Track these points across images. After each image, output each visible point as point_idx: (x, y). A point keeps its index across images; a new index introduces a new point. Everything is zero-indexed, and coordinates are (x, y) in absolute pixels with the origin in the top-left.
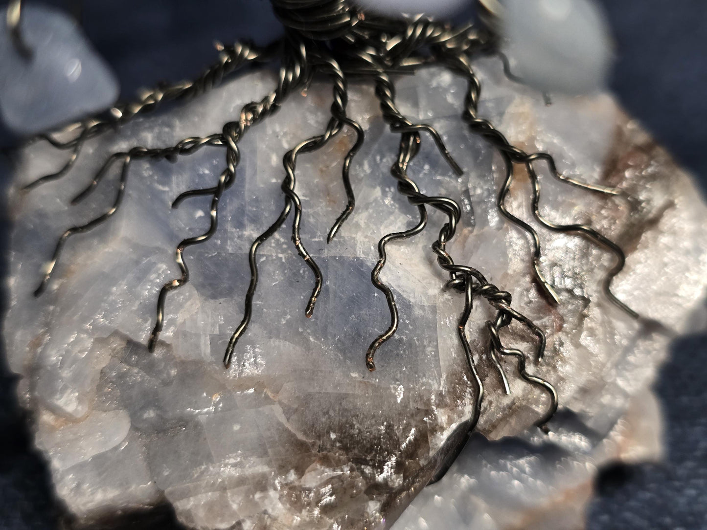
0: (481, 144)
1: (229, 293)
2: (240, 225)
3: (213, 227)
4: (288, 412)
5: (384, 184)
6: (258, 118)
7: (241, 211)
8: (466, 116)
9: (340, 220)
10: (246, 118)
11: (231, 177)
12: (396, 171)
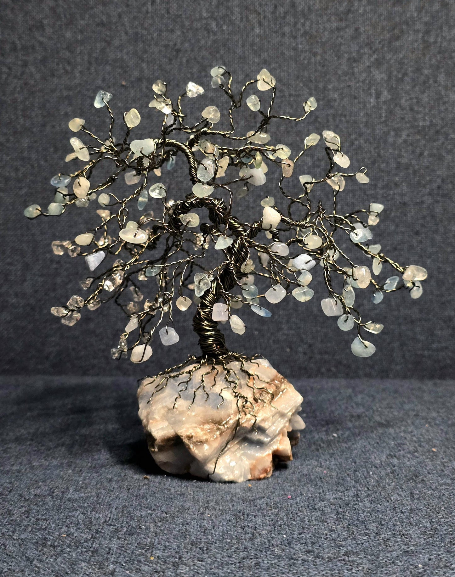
0: (244, 374)
1: (189, 400)
2: (192, 389)
3: (186, 388)
4: (201, 418)
5: (223, 381)
6: (196, 370)
7: (193, 386)
8: (241, 369)
9: (213, 386)
10: (194, 369)
11: (190, 379)
12: (226, 378)
